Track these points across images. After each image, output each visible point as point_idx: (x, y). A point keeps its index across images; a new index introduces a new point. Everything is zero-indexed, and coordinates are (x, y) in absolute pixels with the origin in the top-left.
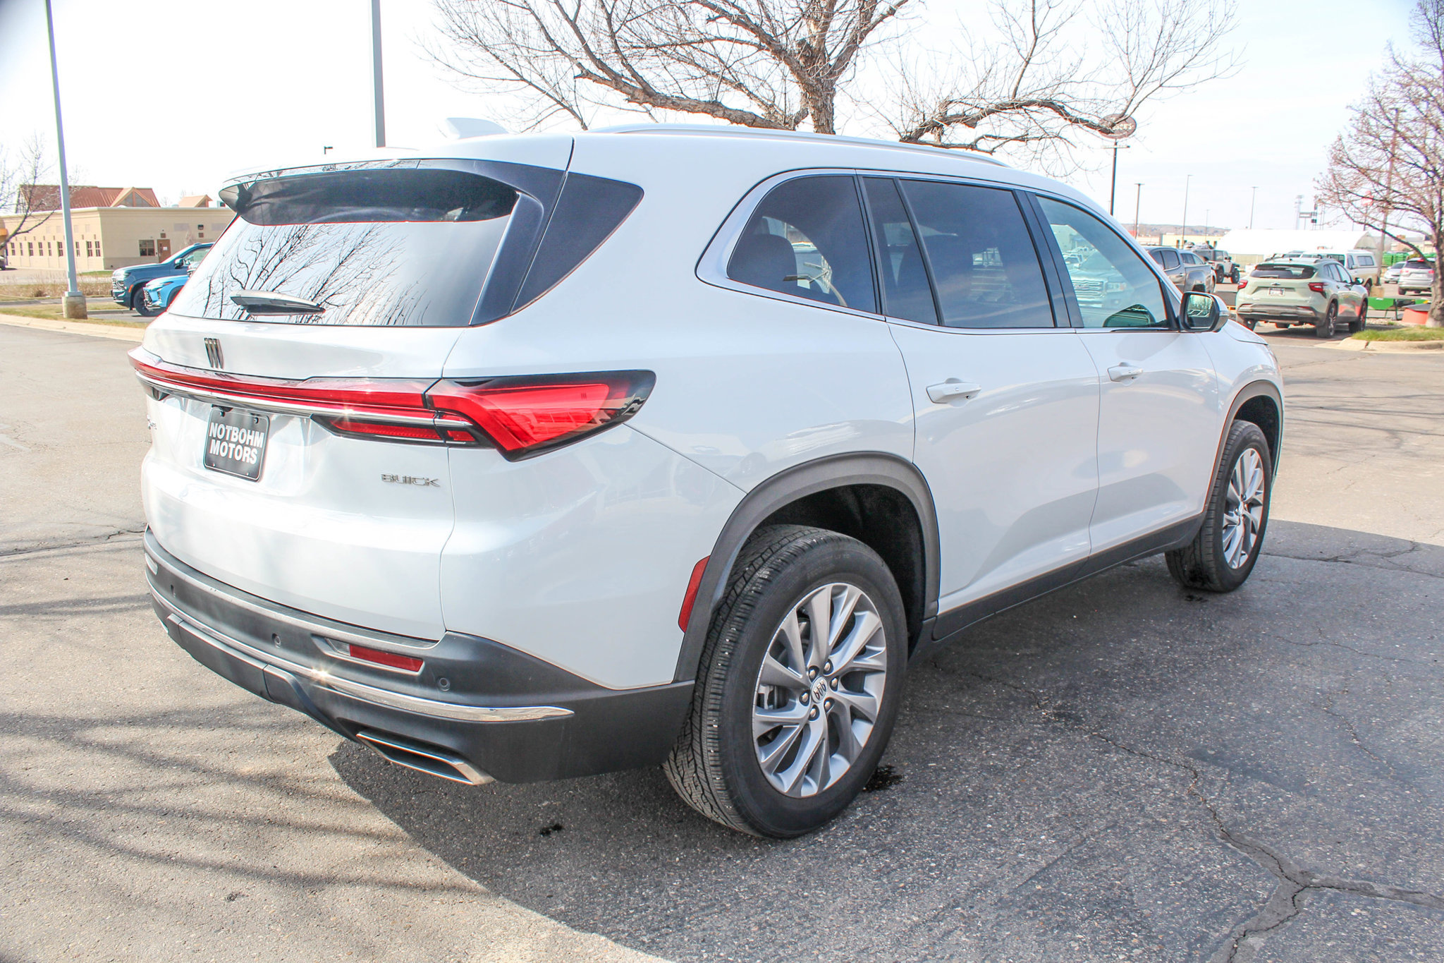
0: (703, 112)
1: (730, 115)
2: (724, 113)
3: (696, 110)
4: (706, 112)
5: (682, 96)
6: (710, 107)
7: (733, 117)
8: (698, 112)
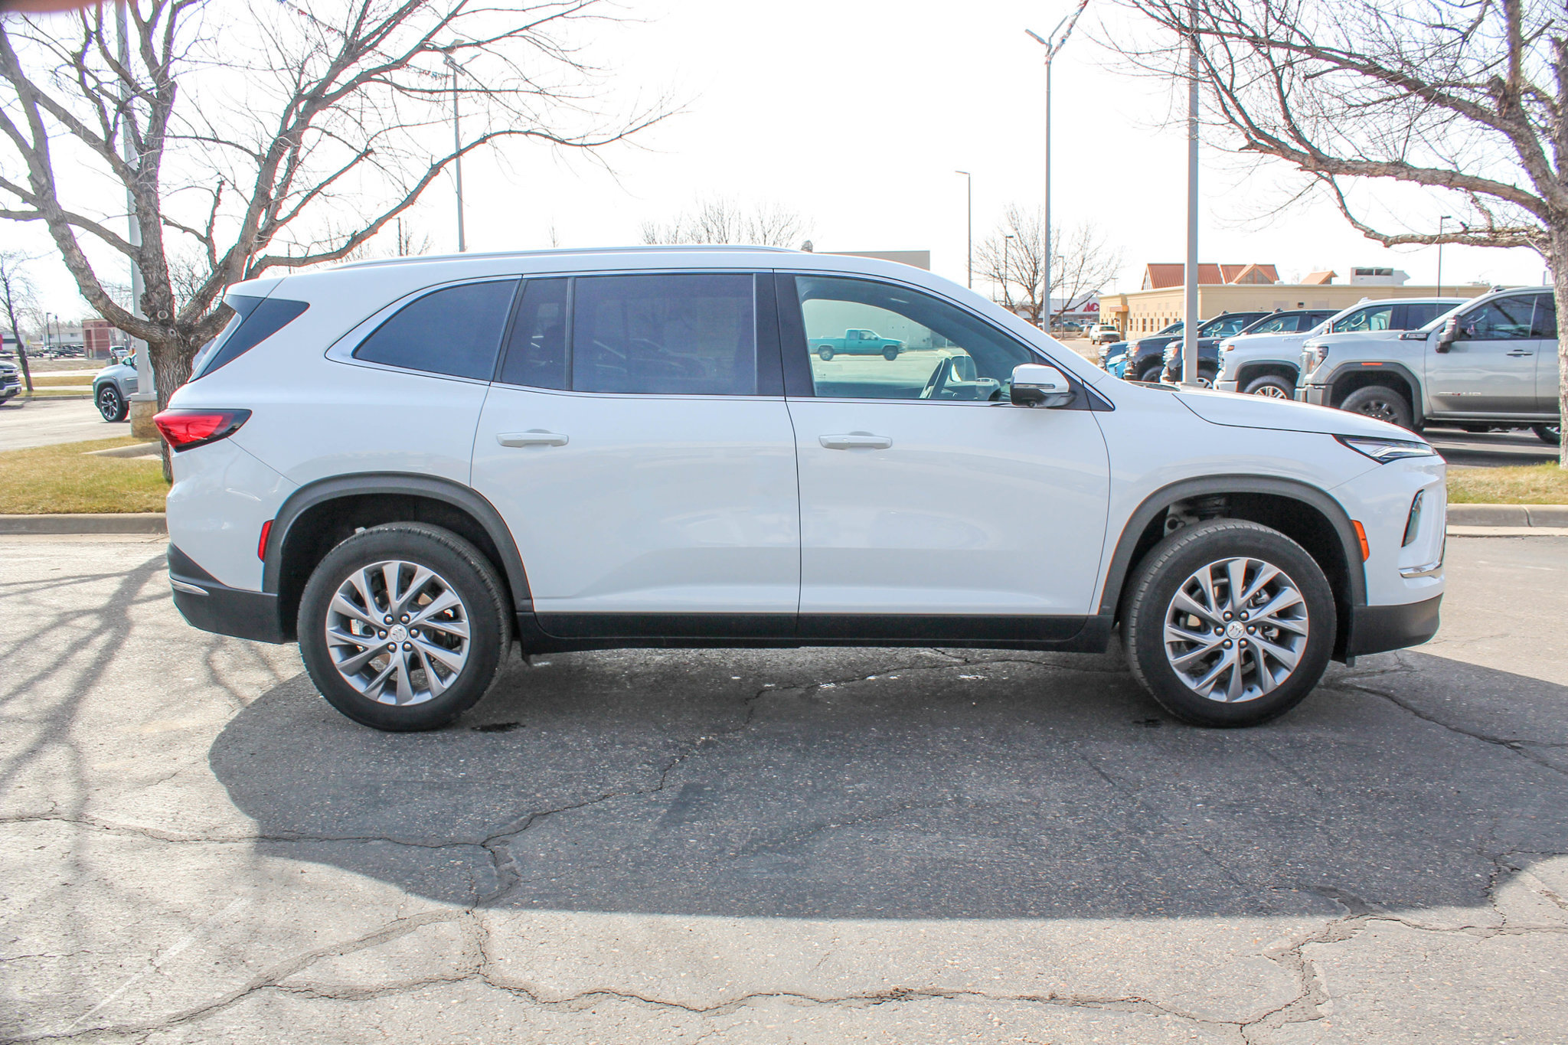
0: (1385, 174)
1: (1417, 175)
2: (1409, 174)
3: (1376, 174)
4: (1389, 175)
5: (1360, 159)
6: (1392, 168)
7: (1421, 176)
8: (1379, 175)
